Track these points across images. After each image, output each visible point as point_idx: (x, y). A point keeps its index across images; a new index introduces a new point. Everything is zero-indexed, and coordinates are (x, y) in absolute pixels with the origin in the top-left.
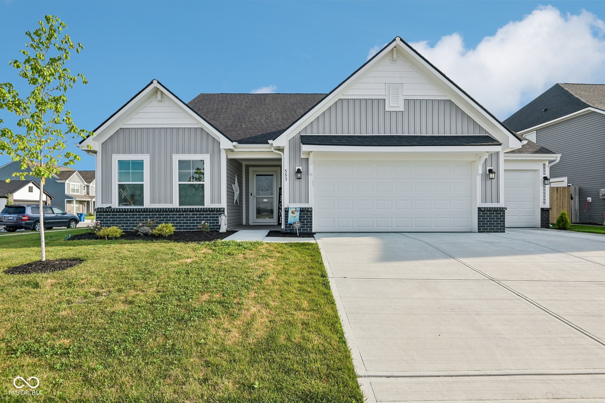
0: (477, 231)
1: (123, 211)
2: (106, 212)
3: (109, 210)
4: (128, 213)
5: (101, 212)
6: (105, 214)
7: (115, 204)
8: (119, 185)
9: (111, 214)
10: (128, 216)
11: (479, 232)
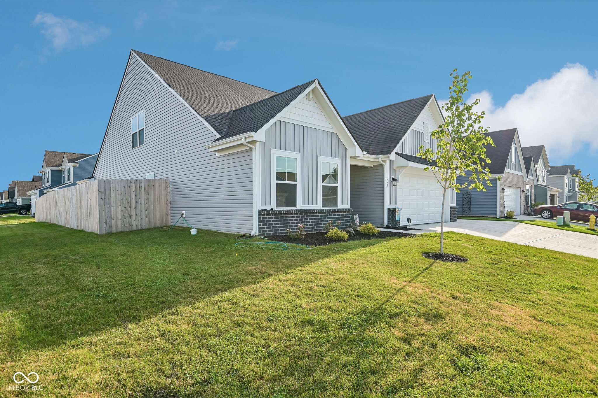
0: (449, 221)
1: (283, 213)
2: (269, 214)
3: (272, 212)
4: (288, 216)
5: (264, 215)
6: (268, 217)
7: (273, 205)
8: (277, 184)
9: (274, 216)
10: (288, 219)
11: (450, 221)
